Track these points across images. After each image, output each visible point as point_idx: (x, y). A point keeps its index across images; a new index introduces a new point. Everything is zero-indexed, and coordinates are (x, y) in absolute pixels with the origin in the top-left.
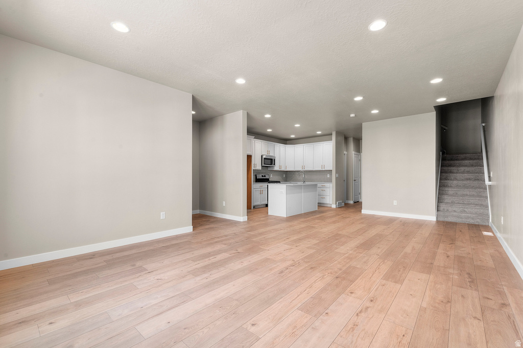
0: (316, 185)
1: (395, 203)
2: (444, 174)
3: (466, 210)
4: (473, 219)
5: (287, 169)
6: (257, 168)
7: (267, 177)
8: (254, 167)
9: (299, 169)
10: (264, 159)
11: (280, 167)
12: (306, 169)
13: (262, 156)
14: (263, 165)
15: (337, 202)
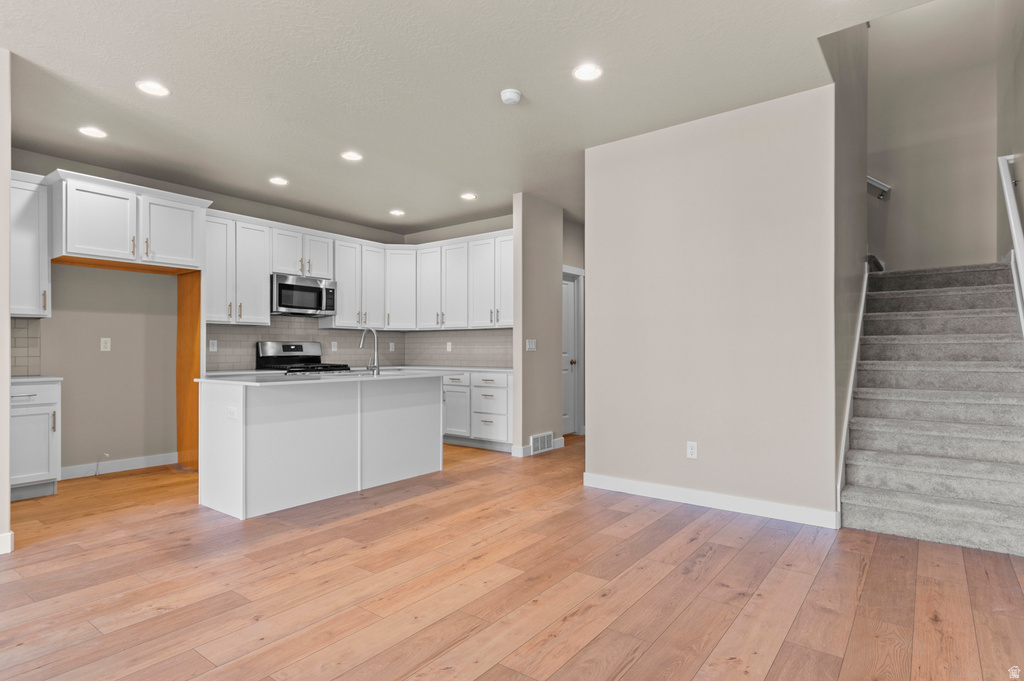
0: (438, 379)
1: (692, 450)
2: (872, 338)
3: (954, 484)
4: (984, 528)
5: (391, 324)
6: (248, 318)
7: (309, 350)
8: (230, 315)
9: (430, 324)
10: (282, 287)
11: (362, 316)
12: (449, 325)
13: (272, 277)
14: (275, 309)
15: (531, 438)
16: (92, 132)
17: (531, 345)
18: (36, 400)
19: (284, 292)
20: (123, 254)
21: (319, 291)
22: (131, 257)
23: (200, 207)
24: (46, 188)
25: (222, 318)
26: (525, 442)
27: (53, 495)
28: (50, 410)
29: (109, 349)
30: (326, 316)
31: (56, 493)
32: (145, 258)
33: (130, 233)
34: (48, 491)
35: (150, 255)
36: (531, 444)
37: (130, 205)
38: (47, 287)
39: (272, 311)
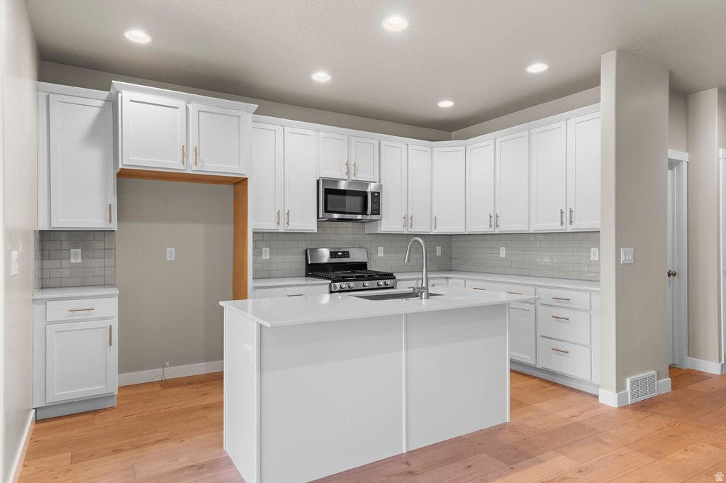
5: (438, 227)
6: (296, 226)
7: (356, 256)
8: (279, 224)
9: (482, 227)
10: (328, 192)
11: (407, 220)
12: (504, 227)
13: (318, 181)
14: (321, 216)
15: (628, 381)
16: (138, 37)
17: (627, 256)
18: (95, 314)
19: (330, 197)
20: (172, 164)
21: (364, 195)
22: (182, 167)
23: (245, 111)
24: (111, 103)
25: (269, 225)
26: (620, 387)
27: (112, 408)
28: (106, 324)
29: (173, 259)
30: (372, 221)
31: (115, 405)
32: (194, 168)
33: (181, 141)
34: (109, 404)
35: (199, 164)
36: (628, 389)
37: (180, 113)
38: (113, 201)
39: (318, 218)
